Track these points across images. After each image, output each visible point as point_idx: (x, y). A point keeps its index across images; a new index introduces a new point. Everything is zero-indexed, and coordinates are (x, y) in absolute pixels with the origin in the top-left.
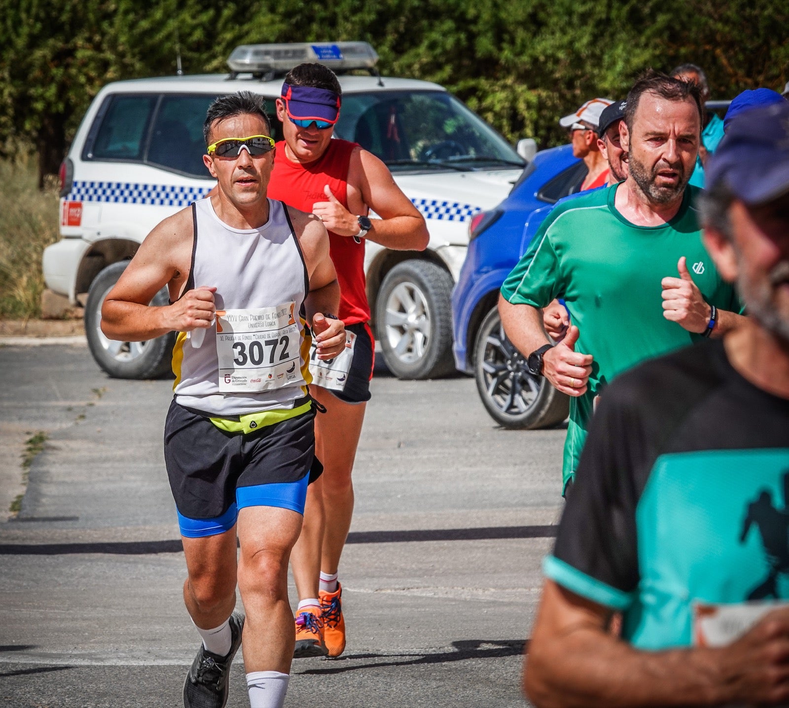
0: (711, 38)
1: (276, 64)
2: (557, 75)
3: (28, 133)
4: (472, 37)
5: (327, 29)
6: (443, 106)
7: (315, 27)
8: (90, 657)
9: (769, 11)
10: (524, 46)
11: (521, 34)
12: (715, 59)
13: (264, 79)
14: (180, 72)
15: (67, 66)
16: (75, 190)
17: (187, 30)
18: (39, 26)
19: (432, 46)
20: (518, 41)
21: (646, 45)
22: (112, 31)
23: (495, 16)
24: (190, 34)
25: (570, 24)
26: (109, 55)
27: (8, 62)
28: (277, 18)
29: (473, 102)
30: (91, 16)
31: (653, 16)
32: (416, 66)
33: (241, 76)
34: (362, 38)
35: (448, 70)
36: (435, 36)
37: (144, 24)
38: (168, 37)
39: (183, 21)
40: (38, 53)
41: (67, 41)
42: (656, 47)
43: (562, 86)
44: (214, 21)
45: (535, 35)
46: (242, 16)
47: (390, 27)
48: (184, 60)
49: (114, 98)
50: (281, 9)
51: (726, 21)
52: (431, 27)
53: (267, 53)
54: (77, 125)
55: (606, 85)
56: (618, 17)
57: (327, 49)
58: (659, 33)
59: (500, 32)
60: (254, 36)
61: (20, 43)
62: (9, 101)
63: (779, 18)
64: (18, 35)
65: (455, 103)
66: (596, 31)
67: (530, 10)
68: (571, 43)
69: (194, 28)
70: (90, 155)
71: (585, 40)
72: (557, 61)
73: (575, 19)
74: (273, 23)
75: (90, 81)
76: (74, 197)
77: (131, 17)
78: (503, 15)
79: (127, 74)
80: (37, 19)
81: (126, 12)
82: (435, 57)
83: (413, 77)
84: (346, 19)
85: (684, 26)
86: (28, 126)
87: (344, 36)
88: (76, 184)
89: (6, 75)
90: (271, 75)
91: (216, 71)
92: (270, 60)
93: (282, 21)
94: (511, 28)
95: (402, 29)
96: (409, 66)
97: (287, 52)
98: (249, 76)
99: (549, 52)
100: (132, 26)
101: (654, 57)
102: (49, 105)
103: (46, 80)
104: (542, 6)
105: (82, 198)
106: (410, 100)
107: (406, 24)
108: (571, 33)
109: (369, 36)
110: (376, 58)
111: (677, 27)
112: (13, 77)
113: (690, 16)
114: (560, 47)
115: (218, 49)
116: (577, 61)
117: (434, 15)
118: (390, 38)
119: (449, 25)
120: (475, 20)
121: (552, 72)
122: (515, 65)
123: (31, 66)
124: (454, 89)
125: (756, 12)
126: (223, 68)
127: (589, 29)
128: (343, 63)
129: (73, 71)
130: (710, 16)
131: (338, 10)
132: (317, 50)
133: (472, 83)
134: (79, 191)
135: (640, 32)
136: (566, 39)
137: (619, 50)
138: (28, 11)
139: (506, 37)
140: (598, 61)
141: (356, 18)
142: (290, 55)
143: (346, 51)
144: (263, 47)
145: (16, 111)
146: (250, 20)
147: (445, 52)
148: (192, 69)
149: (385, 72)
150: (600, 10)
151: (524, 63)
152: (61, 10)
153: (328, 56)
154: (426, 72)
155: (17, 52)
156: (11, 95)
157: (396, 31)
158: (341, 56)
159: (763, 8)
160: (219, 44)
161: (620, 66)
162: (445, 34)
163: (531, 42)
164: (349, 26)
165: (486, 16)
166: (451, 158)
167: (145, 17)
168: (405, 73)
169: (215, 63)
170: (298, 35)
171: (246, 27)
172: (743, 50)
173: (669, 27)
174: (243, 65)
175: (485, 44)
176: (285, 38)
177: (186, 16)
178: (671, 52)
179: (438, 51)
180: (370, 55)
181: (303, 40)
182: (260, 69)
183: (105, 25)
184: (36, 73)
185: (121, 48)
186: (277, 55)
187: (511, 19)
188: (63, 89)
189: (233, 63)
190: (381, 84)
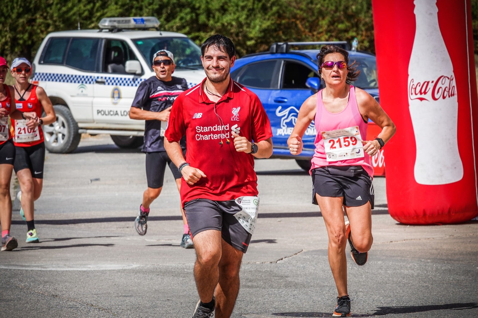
0: (295, 16)
1: (118, 26)
2: (232, 31)
3: (16, 53)
4: (197, 15)
5: (138, 12)
6: (186, 43)
7: (134, 11)
8: (41, 267)
9: (319, 6)
10: (218, 19)
11: (217, 14)
12: (296, 25)
13: (113, 31)
14: (79, 28)
15: (33, 26)
16: (36, 76)
17: (81, 12)
18: (21, 9)
19: (181, 19)
20: (216, 17)
21: (268, 19)
22: (51, 12)
23: (207, 7)
24: (83, 13)
25: (237, 10)
26: (50, 22)
27: (9, 24)
28: (118, 7)
29: (198, 42)
30: (43, 6)
31: (271, 7)
32: (175, 27)
33: (104, 31)
34: (153, 15)
35: (187, 29)
36: (182, 15)
37: (64, 9)
38: (74, 14)
39: (80, 8)
40: (21, 20)
41: (33, 15)
42: (272, 20)
43: (234, 35)
44: (93, 8)
45: (223, 14)
46: (104, 6)
47: (164, 11)
48: (81, 24)
49: (52, 39)
50: (120, 3)
51: (301, 9)
52: (181, 11)
53: (115, 21)
54: (37, 50)
55: (251, 35)
56: (257, 8)
57: (139, 20)
58: (273, 14)
59: (209, 13)
60: (109, 14)
61: (14, 16)
62: (9, 40)
63: (323, 9)
64: (13, 13)
65: (191, 42)
66: (248, 13)
67: (221, 4)
68: (238, 18)
69: (85, 11)
70: (42, 62)
71: (244, 17)
72: (232, 26)
73: (240, 9)
74: (116, 9)
75: (42, 32)
76: (35, 79)
77: (59, 6)
78: (210, 6)
79: (57, 29)
80: (21, 6)
81: (57, 4)
82: (182, 23)
83: (173, 31)
84: (146, 7)
85: (284, 12)
86: (16, 50)
87: (145, 14)
88: (36, 74)
89: (8, 29)
90: (116, 30)
91: (93, 28)
92: (116, 24)
93: (120, 8)
94: (213, 12)
95: (169, 11)
96: (172, 27)
97: (123, 21)
98: (107, 30)
99: (229, 21)
100: (59, 9)
101: (272, 24)
102: (25, 41)
103: (23, 32)
104: (226, 3)
105: (39, 80)
106: (172, 41)
107: (171, 10)
108: (238, 14)
109: (155, 14)
110: (159, 23)
111: (281, 12)
112: (11, 30)
113: (286, 7)
114: (233, 20)
115: (94, 19)
116: (240, 25)
117: (182, 6)
118: (164, 16)
119: (188, 10)
120: (199, 8)
121: (230, 30)
122: (215, 27)
123: (18, 26)
124: (190, 36)
125: (313, 6)
126: (96, 27)
127: (245, 12)
128: (145, 25)
129: (35, 28)
130: (295, 7)
131: (143, 3)
132: (135, 20)
133: (197, 34)
134: (37, 77)
135: (266, 14)
136: (236, 17)
137: (257, 21)
138: (17, 3)
139: (211, 15)
140: (248, 25)
141: (150, 7)
142: (124, 22)
143: (147, 20)
144: (113, 19)
145: (12, 44)
146: (107, 7)
147: (186, 21)
148: (84, 27)
149: (162, 29)
150: (250, 5)
151: (219, 26)
152: (30, 3)
153: (139, 23)
154: (178, 29)
155: (12, 20)
156: (9, 37)
157: (167, 12)
158: (145, 22)
159: (316, 4)
160: (95, 17)
161: (258, 27)
162: (186, 14)
163: (222, 18)
164: (147, 10)
165: (203, 6)
166: (189, 65)
167: (64, 6)
168: (170, 30)
169: (93, 25)
170: (127, 14)
171: (105, 11)
172: (308, 21)
173: (278, 12)
174: (105, 26)
175: (203, 18)
176: (121, 15)
177: (81, 5)
178: (278, 22)
179: (184, 21)
180: (156, 22)
181: (129, 16)
182: (112, 28)
183: (48, 9)
184: (20, 28)
185: (55, 19)
186: (119, 22)
187: (213, 8)
188: (31, 35)
189: (101, 25)
190: (161, 34)
